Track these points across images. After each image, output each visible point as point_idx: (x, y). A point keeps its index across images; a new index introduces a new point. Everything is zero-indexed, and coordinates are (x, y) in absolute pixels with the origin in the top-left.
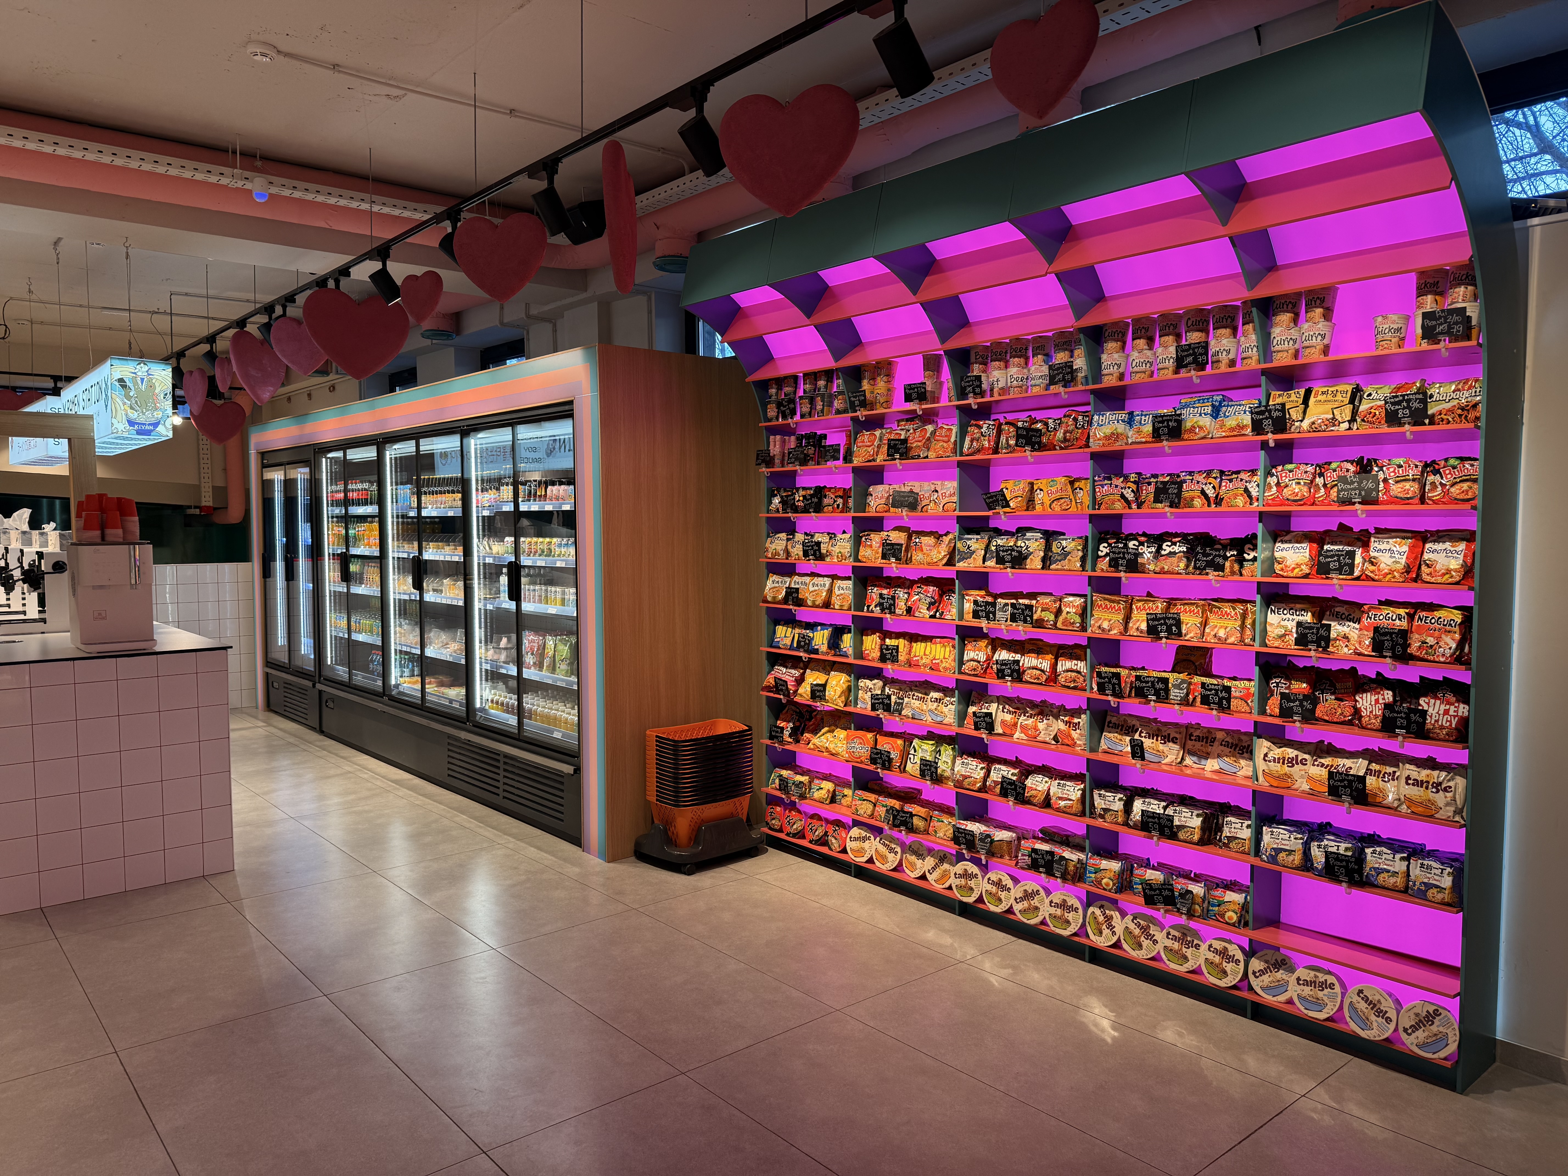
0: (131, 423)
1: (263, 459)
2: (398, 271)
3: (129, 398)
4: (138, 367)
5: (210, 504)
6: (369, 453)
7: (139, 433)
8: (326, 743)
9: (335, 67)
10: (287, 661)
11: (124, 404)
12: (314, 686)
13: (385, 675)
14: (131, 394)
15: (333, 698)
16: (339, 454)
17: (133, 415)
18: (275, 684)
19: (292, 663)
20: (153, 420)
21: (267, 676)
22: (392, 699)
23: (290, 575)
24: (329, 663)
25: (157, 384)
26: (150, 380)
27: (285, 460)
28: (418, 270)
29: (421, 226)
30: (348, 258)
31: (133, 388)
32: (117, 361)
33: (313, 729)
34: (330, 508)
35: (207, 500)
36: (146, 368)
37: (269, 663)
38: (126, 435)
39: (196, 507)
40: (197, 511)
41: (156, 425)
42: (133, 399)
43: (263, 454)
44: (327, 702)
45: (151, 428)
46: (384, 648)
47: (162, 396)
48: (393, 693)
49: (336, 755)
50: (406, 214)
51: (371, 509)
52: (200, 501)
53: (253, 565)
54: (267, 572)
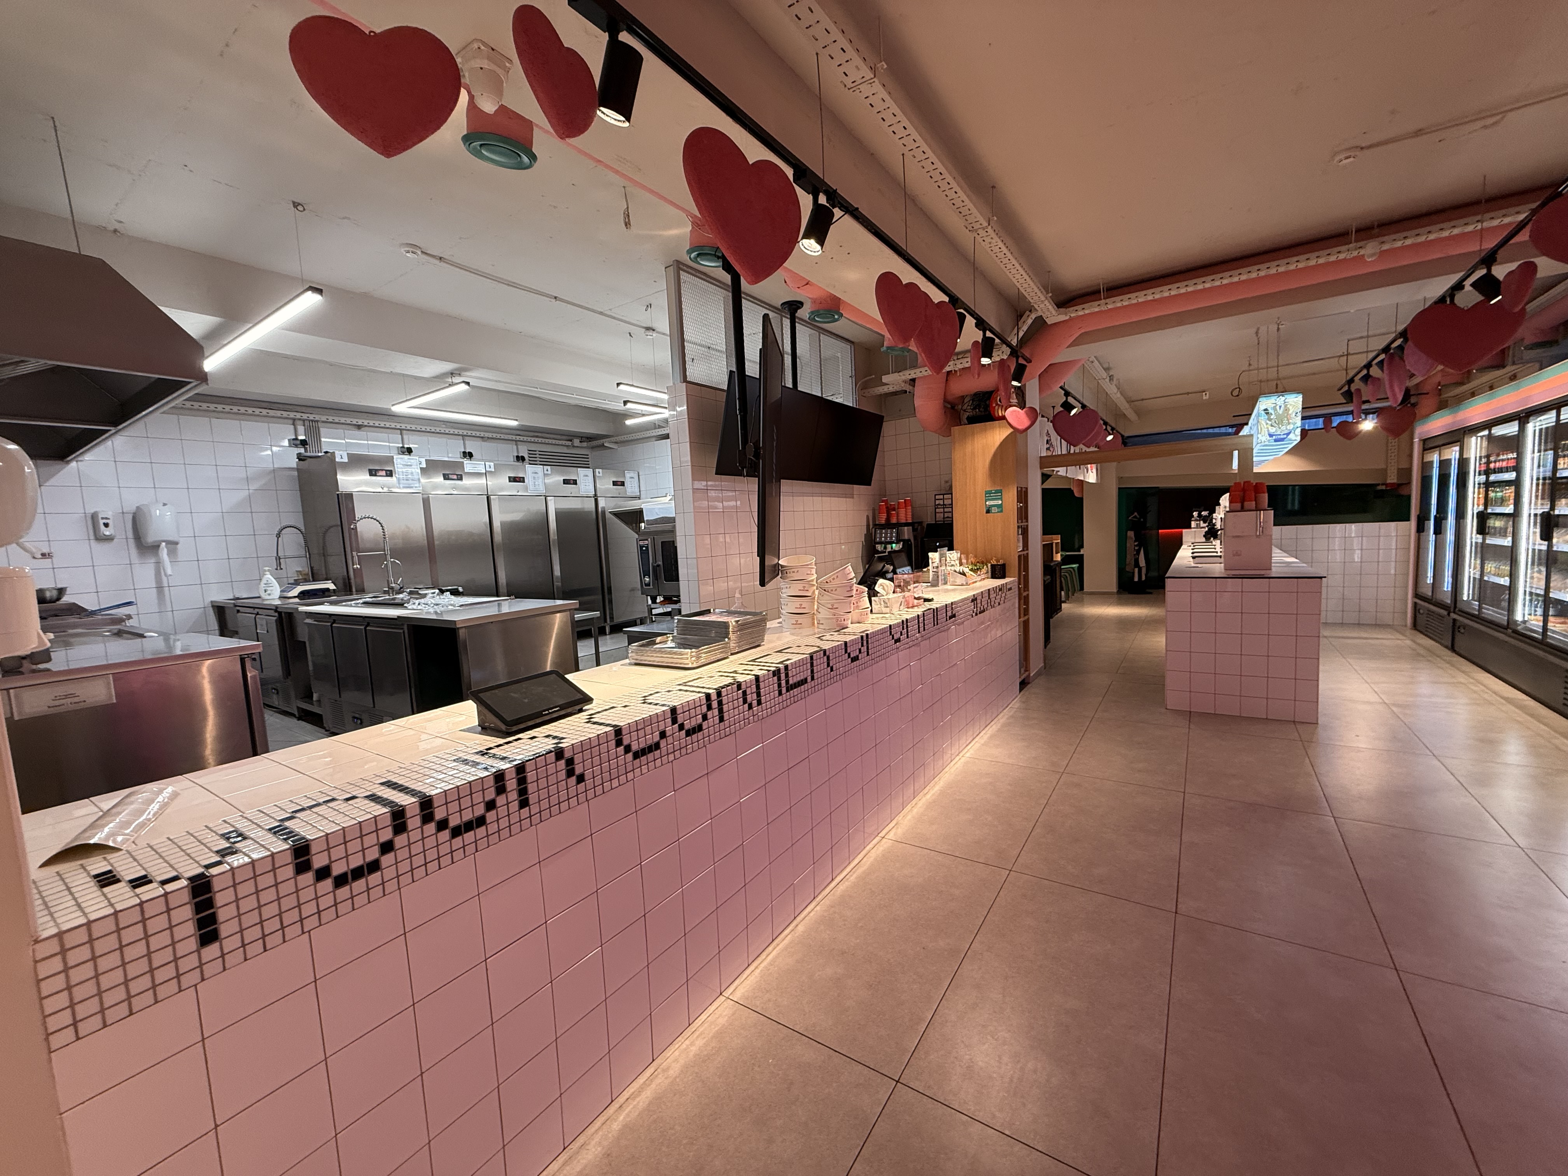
0: (1271, 436)
1: (1424, 444)
2: (1500, 271)
3: (1270, 420)
4: (1278, 399)
5: (1395, 481)
6: (1511, 429)
7: (1276, 441)
8: (1455, 659)
9: (1418, 133)
10: (1430, 594)
11: (1267, 424)
12: (1449, 614)
13: (1511, 610)
14: (1272, 417)
15: (1465, 626)
16: (1486, 432)
17: (1272, 430)
18: (1421, 611)
19: (1434, 596)
20: (1286, 432)
21: (1415, 605)
22: (1516, 632)
23: (1438, 531)
24: (1465, 598)
25: (1291, 408)
26: (1286, 406)
27: (1441, 443)
28: (1513, 266)
29: (1521, 226)
30: (1460, 275)
31: (1273, 413)
32: (1264, 399)
33: (1446, 647)
34: (1477, 477)
35: (1392, 479)
36: (1284, 398)
37: (1417, 595)
38: (1267, 443)
39: (1383, 484)
40: (1384, 487)
41: (1288, 434)
42: (1273, 421)
43: (1424, 441)
44: (1459, 628)
45: (1285, 436)
46: (1511, 589)
47: (1294, 414)
48: (1519, 628)
49: (1458, 669)
50: (1507, 220)
51: (1512, 476)
52: (1386, 480)
53: (1410, 524)
54: (1421, 528)
